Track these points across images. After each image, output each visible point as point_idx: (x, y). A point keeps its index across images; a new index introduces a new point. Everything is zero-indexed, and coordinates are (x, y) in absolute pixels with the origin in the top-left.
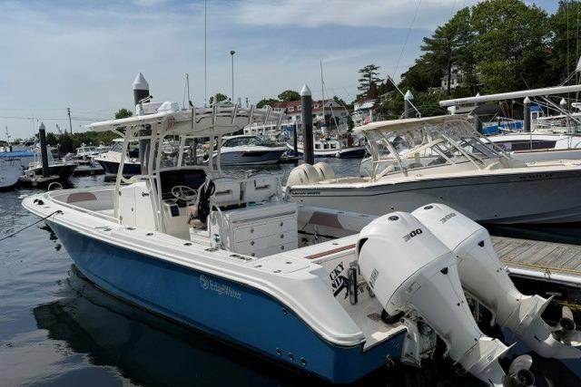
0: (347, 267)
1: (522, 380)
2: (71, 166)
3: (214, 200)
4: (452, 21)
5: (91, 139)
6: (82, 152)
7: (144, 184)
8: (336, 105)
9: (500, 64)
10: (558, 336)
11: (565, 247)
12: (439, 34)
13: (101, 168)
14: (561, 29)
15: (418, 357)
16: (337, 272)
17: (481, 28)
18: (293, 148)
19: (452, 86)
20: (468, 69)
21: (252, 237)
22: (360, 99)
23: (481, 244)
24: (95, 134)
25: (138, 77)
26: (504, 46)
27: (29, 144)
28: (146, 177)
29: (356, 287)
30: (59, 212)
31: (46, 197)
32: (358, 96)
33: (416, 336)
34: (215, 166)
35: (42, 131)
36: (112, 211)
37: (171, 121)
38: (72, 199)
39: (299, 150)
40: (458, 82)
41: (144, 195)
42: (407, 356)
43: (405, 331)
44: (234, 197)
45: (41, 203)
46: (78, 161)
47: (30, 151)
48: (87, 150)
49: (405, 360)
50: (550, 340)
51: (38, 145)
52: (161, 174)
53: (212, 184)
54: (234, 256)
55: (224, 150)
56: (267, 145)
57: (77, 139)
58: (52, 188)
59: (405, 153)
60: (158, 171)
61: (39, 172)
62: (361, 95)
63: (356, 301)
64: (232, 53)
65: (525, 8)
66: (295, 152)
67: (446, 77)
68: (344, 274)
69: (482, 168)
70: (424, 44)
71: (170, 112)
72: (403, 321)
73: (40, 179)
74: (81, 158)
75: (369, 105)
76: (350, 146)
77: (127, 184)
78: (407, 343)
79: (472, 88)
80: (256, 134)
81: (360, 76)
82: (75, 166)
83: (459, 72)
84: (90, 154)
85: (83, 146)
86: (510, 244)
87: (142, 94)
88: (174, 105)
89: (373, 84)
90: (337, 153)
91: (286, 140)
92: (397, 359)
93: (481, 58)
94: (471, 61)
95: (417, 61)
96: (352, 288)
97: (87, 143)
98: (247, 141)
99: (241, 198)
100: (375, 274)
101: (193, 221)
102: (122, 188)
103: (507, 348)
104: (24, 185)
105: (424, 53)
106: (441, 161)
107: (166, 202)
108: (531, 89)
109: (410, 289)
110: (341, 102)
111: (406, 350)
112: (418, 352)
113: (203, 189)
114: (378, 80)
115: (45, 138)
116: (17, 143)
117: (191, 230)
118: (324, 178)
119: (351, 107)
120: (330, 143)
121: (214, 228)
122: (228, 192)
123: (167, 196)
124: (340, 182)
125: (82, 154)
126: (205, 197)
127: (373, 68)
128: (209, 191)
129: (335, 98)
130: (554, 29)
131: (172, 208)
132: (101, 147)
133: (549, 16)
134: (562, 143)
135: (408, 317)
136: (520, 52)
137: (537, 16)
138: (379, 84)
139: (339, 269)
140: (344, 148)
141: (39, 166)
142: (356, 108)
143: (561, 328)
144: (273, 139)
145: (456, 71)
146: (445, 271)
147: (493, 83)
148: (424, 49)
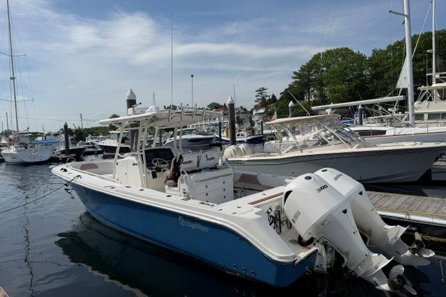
0: (274, 209)
1: (399, 281)
2: (81, 149)
3: (182, 167)
4: (311, 62)
5: (94, 132)
6: (89, 140)
7: (134, 158)
8: (243, 111)
9: (340, 87)
10: (414, 251)
11: (413, 197)
12: (303, 69)
13: (100, 149)
14: (375, 66)
15: (325, 267)
16: (268, 213)
17: (328, 66)
18: (218, 136)
19: (311, 100)
20: (321, 90)
21: (207, 190)
22: (257, 108)
23: (361, 193)
24: (97, 128)
25: (129, 91)
26: (341, 76)
27: (56, 135)
28: (136, 153)
29: (280, 222)
30: (78, 176)
31: (67, 166)
32: (255, 106)
33: (324, 254)
34: (178, 147)
35: (66, 126)
36: (111, 175)
37: (154, 118)
38: (83, 168)
39: (223, 138)
40: (315, 97)
41: (134, 164)
42: (318, 266)
43: (317, 250)
44: (193, 166)
45: (65, 170)
46: (86, 146)
47: (57, 139)
48: (92, 139)
49: (316, 269)
50: (408, 253)
51: (63, 136)
52: (146, 151)
53: (181, 157)
54: (202, 203)
55: (178, 137)
56: (203, 135)
57: (86, 132)
58: (70, 161)
59: (300, 138)
60: (143, 150)
61: (63, 152)
62: (257, 105)
63: (281, 231)
64: (192, 76)
65: (353, 53)
66: (220, 139)
67: (307, 94)
68: (272, 214)
69: (351, 148)
70: (294, 75)
71: (154, 112)
72: (315, 244)
73: (63, 156)
74: (88, 144)
75: (262, 111)
76: (253, 135)
77: (122, 158)
78: (318, 258)
79: (323, 101)
80: (195, 128)
81: (256, 94)
82: (84, 149)
83: (315, 91)
84: (94, 141)
85: (90, 136)
86: (377, 195)
87: (131, 103)
88: (157, 108)
89: (263, 98)
90: (245, 139)
91: (213, 131)
92: (311, 269)
93: (328, 83)
94: (322, 85)
95: (290, 85)
96: (278, 223)
97: (92, 134)
98: (190, 132)
99: (198, 166)
100: (297, 214)
101: (168, 182)
102: (118, 161)
103: (389, 261)
104: (54, 161)
105: (294, 80)
106: (324, 143)
107: (149, 169)
108: (363, 100)
109: (323, 224)
110: (245, 110)
111: (317, 263)
112: (325, 264)
113: (175, 161)
114: (267, 96)
115: (67, 131)
116: (49, 134)
117: (166, 187)
118: (245, 154)
119: (251, 112)
120: (241, 133)
121: (182, 185)
122: (190, 162)
123: (149, 165)
124: (256, 156)
125: (89, 141)
126: (177, 165)
127: (263, 89)
128: (179, 161)
129: (242, 107)
130: (371, 66)
131: (152, 172)
132: (100, 136)
133: (367, 58)
134: (390, 131)
135: (318, 241)
136: (351, 80)
137: (360, 58)
138: (267, 98)
139: (270, 211)
140: (250, 136)
141: (63, 148)
142: (254, 113)
143: (415, 246)
144: (206, 131)
145: (313, 91)
146: (345, 212)
147: (336, 98)
148: (293, 78)
